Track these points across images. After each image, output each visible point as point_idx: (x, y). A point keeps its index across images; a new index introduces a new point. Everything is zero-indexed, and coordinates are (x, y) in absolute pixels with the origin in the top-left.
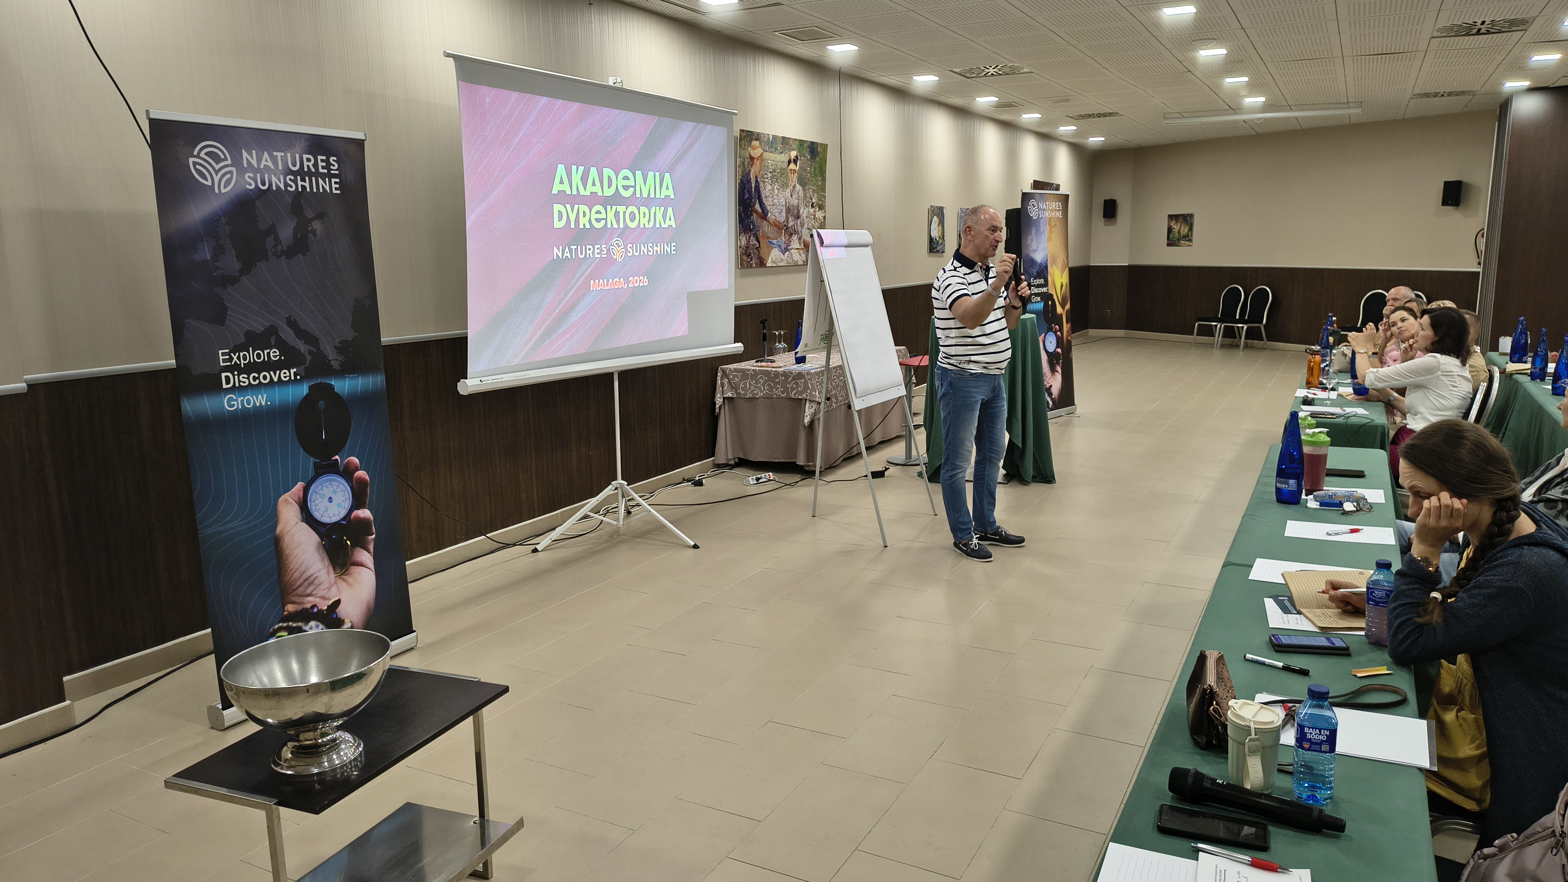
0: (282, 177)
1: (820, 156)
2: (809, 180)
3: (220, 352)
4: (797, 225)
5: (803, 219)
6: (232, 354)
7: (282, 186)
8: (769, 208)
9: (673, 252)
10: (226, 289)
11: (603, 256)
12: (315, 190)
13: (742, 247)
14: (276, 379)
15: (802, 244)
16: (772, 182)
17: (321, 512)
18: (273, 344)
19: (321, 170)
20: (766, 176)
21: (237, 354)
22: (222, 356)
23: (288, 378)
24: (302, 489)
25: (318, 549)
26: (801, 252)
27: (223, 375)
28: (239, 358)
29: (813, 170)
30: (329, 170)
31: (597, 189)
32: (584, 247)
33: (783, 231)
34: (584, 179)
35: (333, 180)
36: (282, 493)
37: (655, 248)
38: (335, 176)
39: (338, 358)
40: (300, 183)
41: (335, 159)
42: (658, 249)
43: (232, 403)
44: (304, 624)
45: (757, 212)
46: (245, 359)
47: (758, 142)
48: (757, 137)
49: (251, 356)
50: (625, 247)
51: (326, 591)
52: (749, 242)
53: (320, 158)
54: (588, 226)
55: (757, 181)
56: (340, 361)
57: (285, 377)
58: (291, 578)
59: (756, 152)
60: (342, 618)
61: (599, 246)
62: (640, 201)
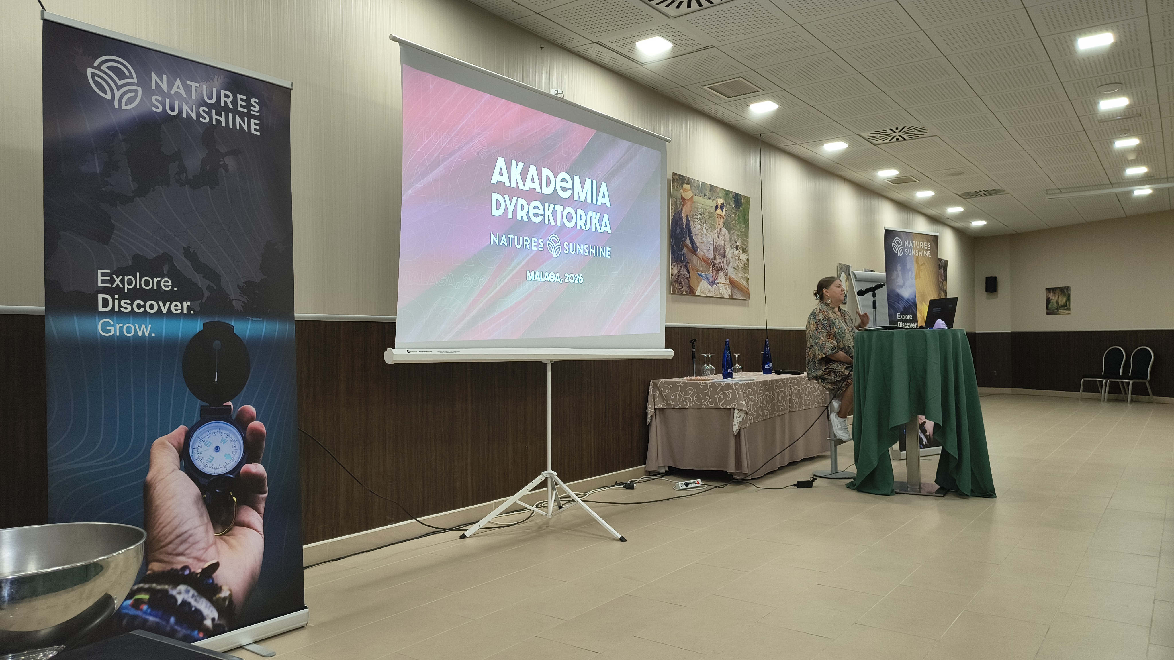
0: (194, 107)
1: (744, 206)
2: (734, 226)
3: (100, 271)
4: (723, 263)
5: (729, 259)
6: (114, 276)
7: (194, 116)
8: (698, 244)
9: (608, 256)
10: (117, 207)
11: (540, 249)
12: (231, 126)
13: (674, 275)
14: (164, 310)
15: (728, 280)
16: (701, 222)
17: (205, 461)
18: (165, 272)
19: (239, 108)
20: (696, 216)
21: (121, 277)
22: (101, 276)
23: (179, 311)
24: (184, 434)
25: (196, 502)
26: (727, 286)
27: (100, 297)
28: (122, 281)
29: (737, 218)
30: (249, 110)
31: (536, 186)
32: (521, 238)
33: (711, 266)
34: (524, 175)
35: (253, 121)
36: (158, 435)
37: (591, 250)
38: (255, 117)
39: (240, 298)
40: (215, 117)
41: (257, 101)
42: (594, 251)
43: (108, 328)
44: (171, 587)
45: (687, 247)
46: (130, 284)
47: (689, 186)
48: (689, 181)
49: (138, 282)
50: (562, 244)
51: (202, 552)
52: (680, 271)
53: (239, 96)
54: (525, 219)
55: (687, 219)
56: (244, 302)
57: (176, 310)
58: (159, 533)
59: (688, 195)
60: (220, 584)
61: (536, 240)
62: (578, 204)
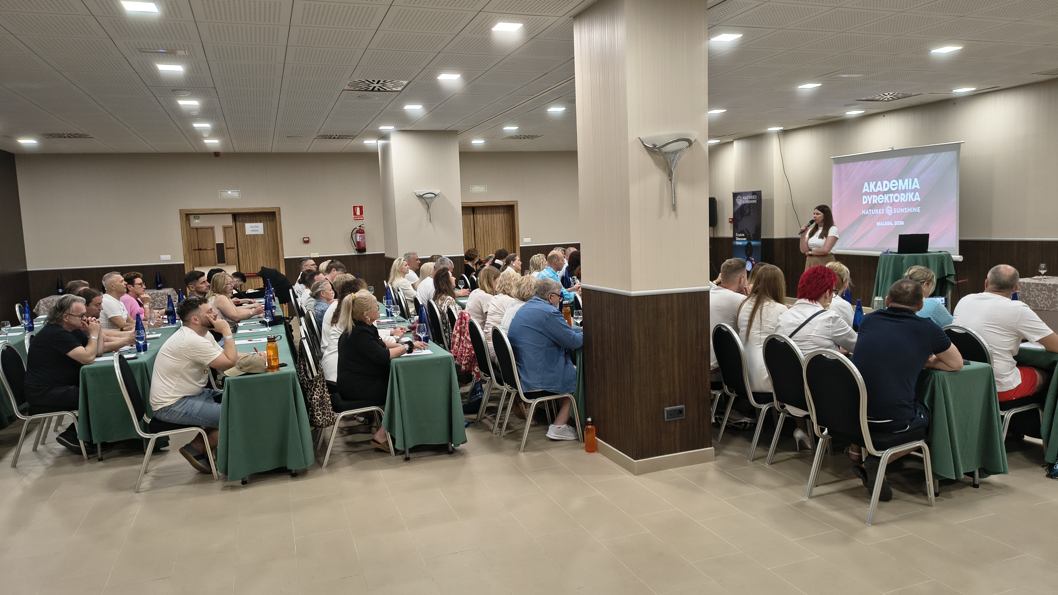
31: (881, 189)
32: (874, 210)
34: (875, 186)
37: (908, 210)
42: (910, 210)
50: (893, 209)
54: (876, 203)
62: (901, 191)
